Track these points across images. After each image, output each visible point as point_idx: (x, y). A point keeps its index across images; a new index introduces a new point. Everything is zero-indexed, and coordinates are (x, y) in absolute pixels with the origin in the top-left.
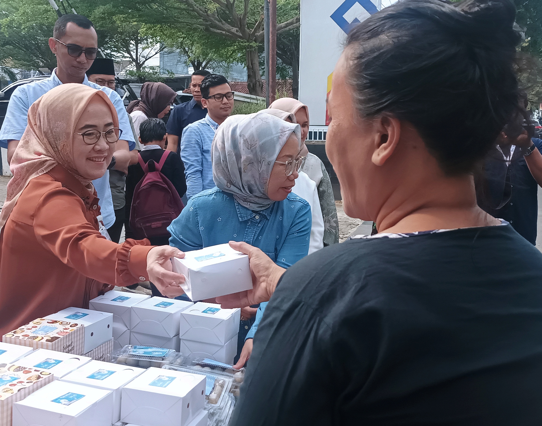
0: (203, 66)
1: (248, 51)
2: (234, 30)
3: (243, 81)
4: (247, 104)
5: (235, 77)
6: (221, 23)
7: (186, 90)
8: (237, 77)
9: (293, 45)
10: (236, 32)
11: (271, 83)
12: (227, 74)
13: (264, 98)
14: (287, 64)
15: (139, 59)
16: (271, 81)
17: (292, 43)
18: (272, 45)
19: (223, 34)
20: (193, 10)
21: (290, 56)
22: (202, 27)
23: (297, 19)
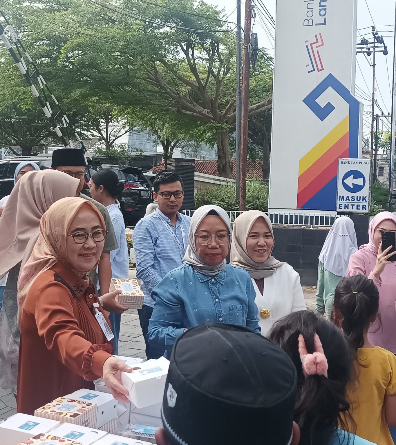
0: (172, 146)
1: (219, 133)
2: (205, 111)
3: (211, 160)
4: (218, 187)
5: (203, 155)
6: (192, 105)
7: (154, 168)
8: (205, 155)
9: (264, 126)
10: (207, 114)
11: (241, 167)
12: (195, 152)
13: (234, 181)
14: (258, 144)
15: (109, 138)
16: (242, 164)
17: (263, 124)
18: (243, 129)
19: (194, 115)
20: (166, 93)
21: (261, 137)
22: (173, 109)
23: (269, 101)
